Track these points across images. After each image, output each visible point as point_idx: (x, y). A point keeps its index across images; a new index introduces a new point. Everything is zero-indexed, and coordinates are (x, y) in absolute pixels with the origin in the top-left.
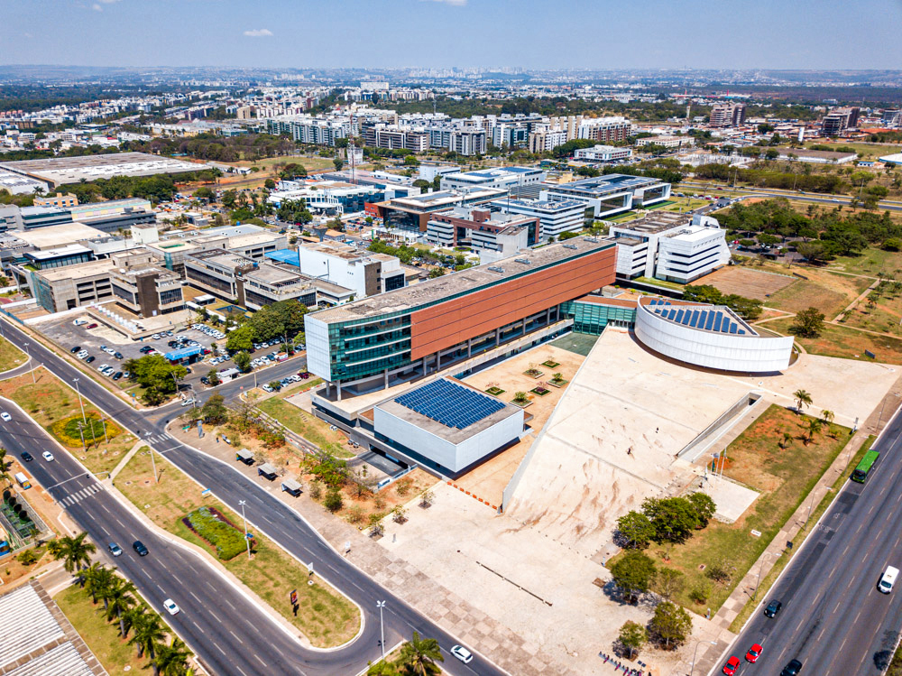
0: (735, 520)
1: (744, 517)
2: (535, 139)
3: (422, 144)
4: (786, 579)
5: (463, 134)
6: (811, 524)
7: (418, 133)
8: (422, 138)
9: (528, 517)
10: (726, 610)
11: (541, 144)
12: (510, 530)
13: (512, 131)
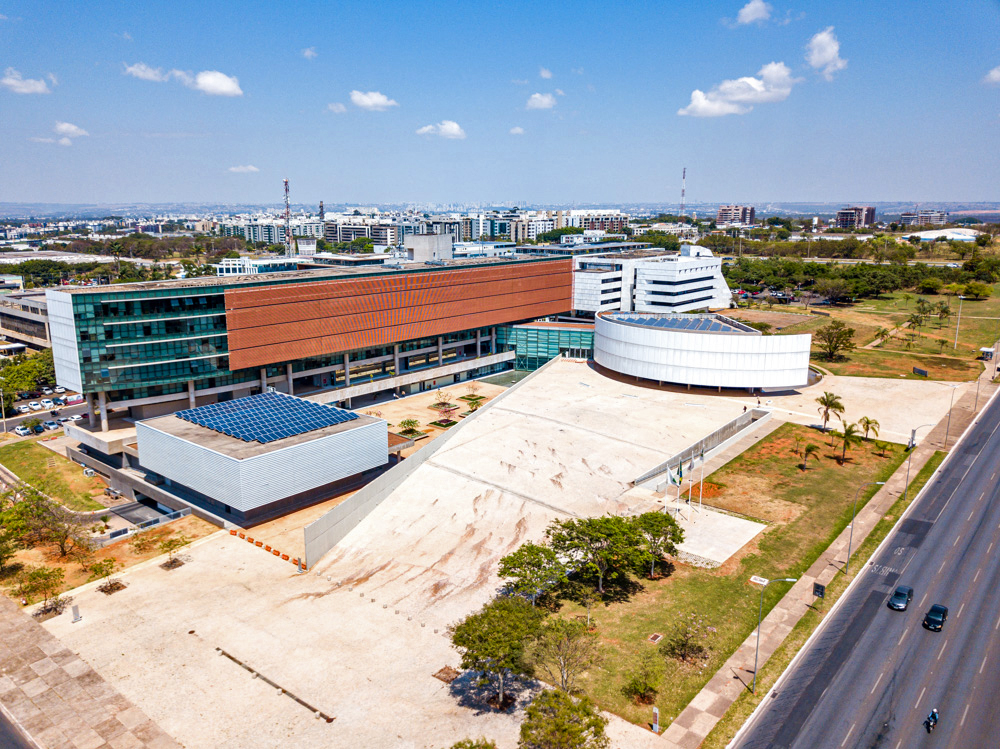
0: (722, 561)
1: (738, 558)
2: (517, 228)
3: (389, 237)
5: (434, 223)
6: (857, 564)
7: (384, 225)
8: (389, 231)
9: (348, 575)
11: (523, 233)
13: (492, 223)
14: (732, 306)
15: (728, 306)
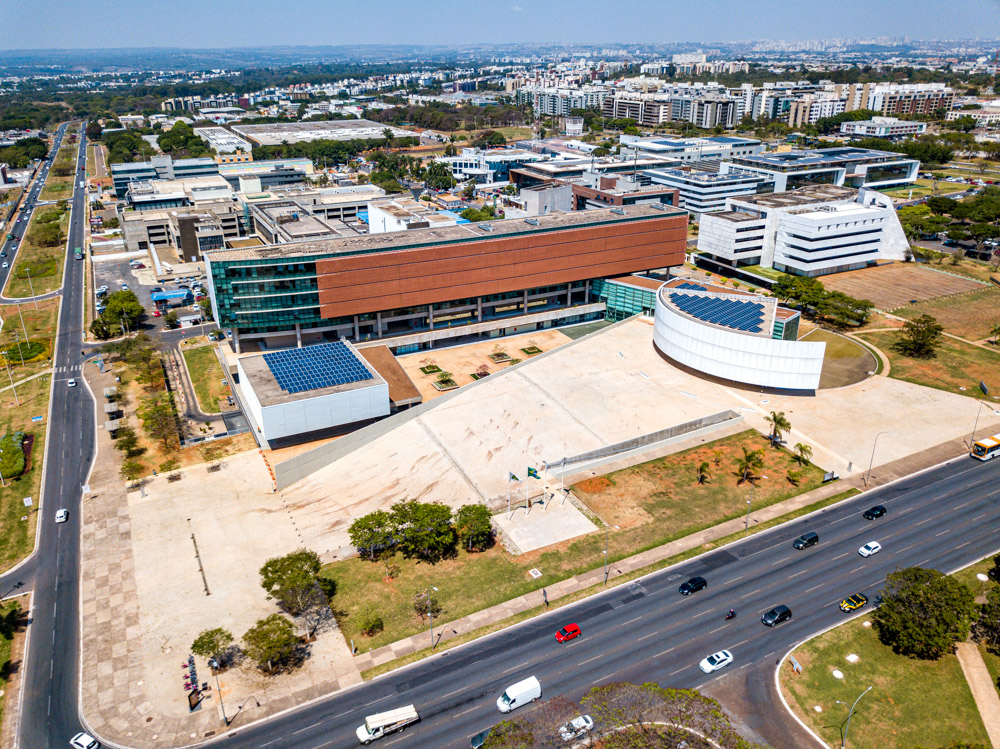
0: (524, 552)
1: (542, 551)
2: (797, 110)
3: (661, 114)
4: (509, 635)
5: (707, 102)
6: (628, 578)
7: (658, 102)
8: (662, 107)
9: (295, 501)
10: (390, 650)
11: (803, 115)
12: (264, 510)
13: (777, 101)
14: (908, 260)
15: (904, 259)
